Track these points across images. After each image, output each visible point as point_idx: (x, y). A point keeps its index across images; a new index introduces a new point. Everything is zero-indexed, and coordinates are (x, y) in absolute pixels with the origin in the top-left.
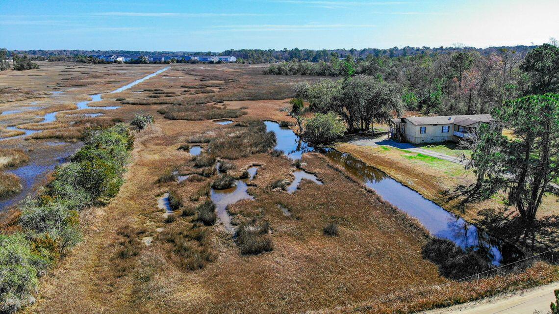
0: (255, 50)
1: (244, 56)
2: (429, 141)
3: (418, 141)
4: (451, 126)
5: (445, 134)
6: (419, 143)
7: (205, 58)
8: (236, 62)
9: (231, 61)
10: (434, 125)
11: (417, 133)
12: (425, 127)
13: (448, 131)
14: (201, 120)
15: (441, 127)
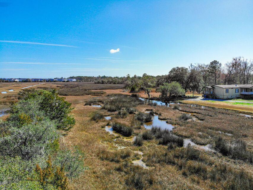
0: (85, 77)
1: (80, 79)
2: (230, 97)
3: (225, 97)
4: (239, 89)
5: (237, 94)
6: (225, 99)
7: (61, 80)
8: (76, 81)
9: (74, 81)
10: (232, 88)
11: (224, 93)
12: (228, 90)
13: (238, 92)
14: (83, 95)
15: (235, 89)
